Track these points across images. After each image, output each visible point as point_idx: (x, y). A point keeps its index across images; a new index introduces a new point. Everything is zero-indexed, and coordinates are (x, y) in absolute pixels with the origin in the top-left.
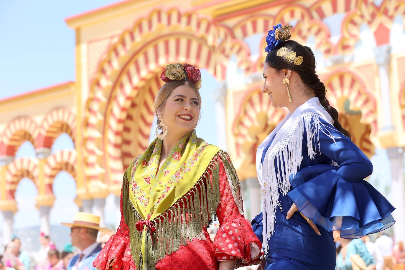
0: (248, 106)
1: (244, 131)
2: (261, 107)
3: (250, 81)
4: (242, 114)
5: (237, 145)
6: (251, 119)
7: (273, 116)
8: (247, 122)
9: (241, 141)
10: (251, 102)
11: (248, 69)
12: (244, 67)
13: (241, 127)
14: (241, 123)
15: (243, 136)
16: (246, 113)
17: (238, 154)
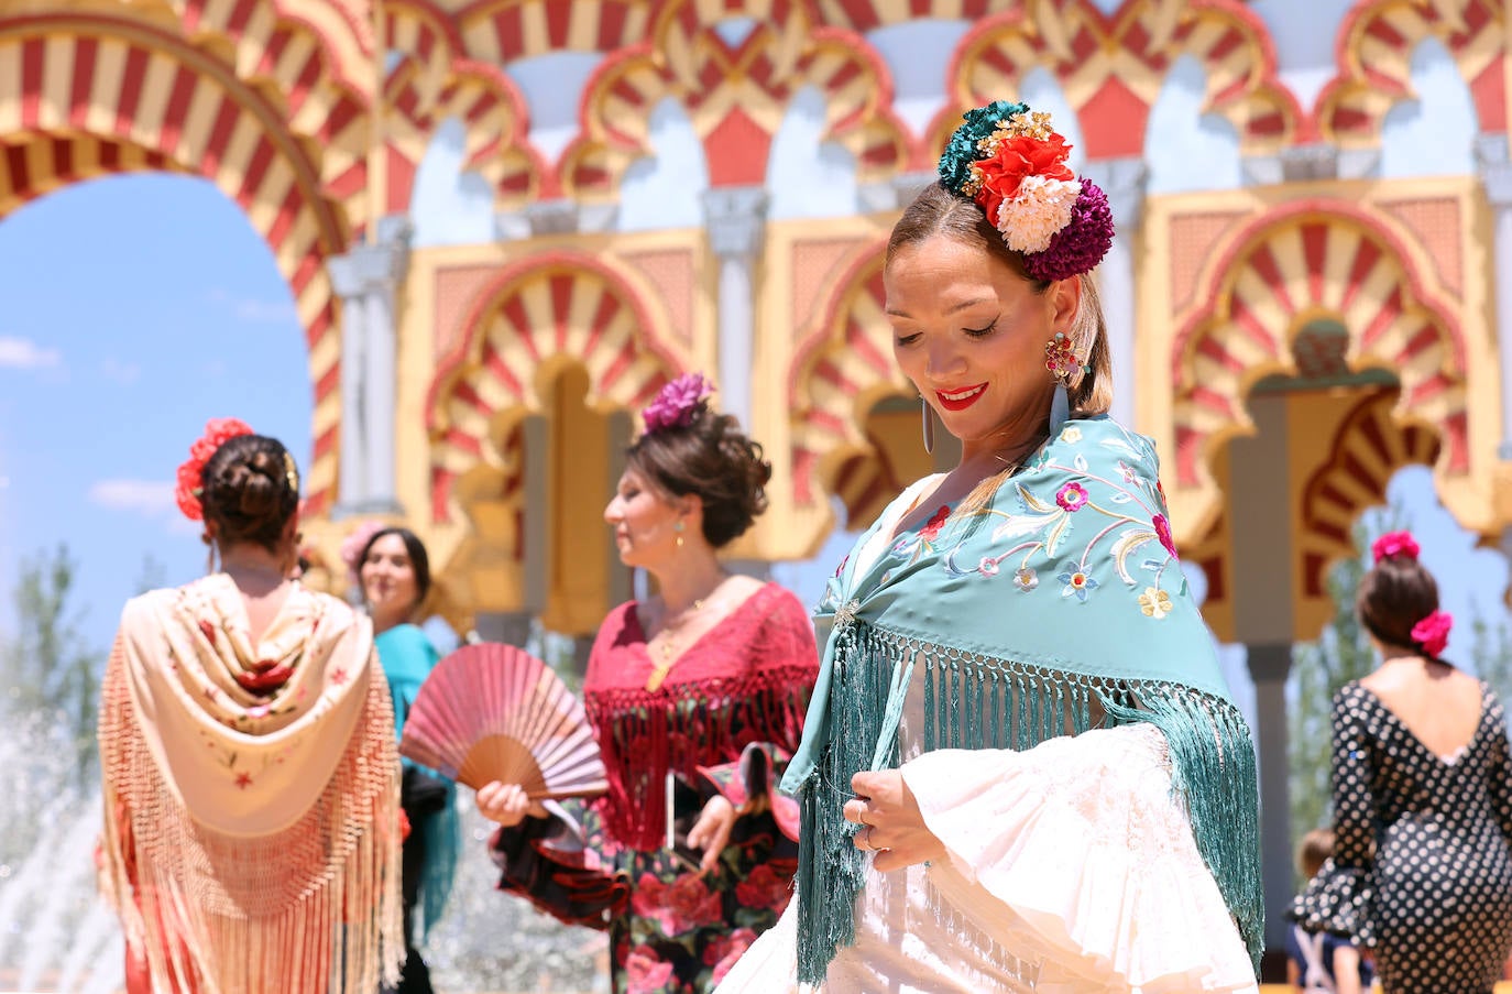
0: (503, 330)
1: (475, 425)
3: (519, 230)
4: (474, 356)
5: (438, 475)
6: (511, 382)
7: (611, 376)
8: (490, 390)
9: (457, 461)
10: (516, 311)
11: (516, 183)
12: (495, 171)
13: (462, 408)
14: (465, 392)
15: (472, 444)
16: (489, 354)
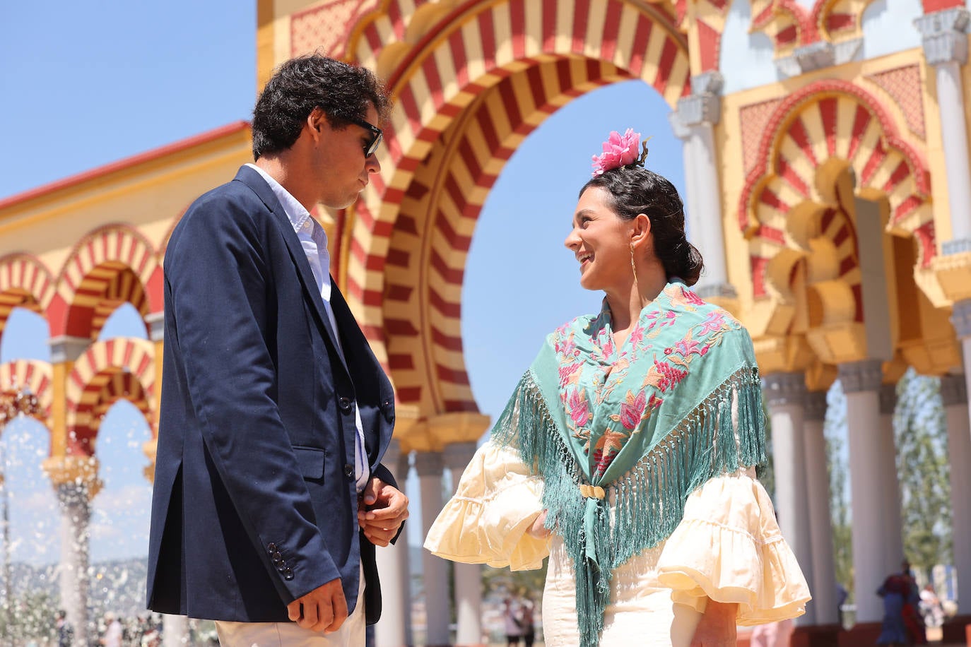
0: (790, 147)
1: (777, 221)
2: (832, 148)
3: (795, 70)
4: (770, 170)
5: (755, 262)
6: (800, 185)
7: (869, 169)
8: (787, 195)
9: (768, 250)
10: (798, 133)
11: (787, 36)
12: (773, 29)
13: (765, 210)
14: (769, 198)
15: (777, 236)
16: (782, 167)
17: (759, 292)
